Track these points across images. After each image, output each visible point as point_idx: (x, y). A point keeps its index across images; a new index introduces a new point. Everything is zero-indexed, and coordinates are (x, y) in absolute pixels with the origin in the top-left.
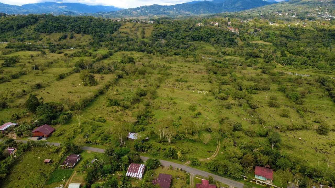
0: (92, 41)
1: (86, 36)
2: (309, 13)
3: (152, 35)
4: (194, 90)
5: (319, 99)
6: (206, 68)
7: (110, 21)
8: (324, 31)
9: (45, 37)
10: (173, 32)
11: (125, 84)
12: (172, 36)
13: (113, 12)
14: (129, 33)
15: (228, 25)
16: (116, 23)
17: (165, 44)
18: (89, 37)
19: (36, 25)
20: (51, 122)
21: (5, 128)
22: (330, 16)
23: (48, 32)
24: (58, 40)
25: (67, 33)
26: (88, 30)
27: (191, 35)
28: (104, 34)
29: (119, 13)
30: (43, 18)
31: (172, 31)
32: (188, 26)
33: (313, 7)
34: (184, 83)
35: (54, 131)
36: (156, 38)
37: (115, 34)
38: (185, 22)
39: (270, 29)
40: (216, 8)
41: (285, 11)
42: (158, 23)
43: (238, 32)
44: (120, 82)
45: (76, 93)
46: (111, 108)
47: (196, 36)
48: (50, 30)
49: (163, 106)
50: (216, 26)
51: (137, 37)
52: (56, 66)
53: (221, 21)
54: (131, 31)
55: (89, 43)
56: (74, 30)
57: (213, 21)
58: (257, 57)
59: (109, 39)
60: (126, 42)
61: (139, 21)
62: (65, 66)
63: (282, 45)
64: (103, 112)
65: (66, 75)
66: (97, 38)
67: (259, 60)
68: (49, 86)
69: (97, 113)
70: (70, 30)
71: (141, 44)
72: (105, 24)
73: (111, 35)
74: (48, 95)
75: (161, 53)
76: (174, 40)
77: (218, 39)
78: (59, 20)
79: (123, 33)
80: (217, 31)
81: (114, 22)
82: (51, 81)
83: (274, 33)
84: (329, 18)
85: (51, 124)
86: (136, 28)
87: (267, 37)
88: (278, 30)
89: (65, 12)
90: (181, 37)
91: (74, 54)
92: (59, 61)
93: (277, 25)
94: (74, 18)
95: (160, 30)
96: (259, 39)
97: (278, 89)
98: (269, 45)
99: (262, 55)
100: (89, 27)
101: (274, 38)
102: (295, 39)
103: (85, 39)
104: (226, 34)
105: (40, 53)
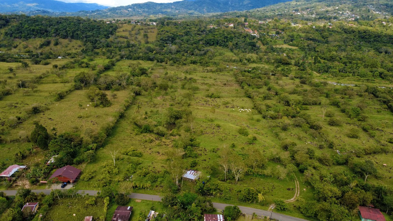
0: (84, 48)
1: (74, 41)
2: (330, 11)
3: (159, 40)
4: (233, 107)
5: (378, 113)
6: (235, 79)
7: (103, 23)
8: (353, 32)
9: (21, 43)
10: (182, 36)
11: (146, 103)
12: (182, 40)
13: (98, 10)
14: (129, 38)
15: (245, 27)
16: (111, 25)
17: (176, 50)
18: (79, 42)
19: (6, 28)
20: (73, 161)
21: (11, 173)
22: (353, 16)
23: (24, 38)
24: (39, 48)
25: (50, 38)
26: (77, 34)
27: (204, 39)
28: (97, 39)
29: (106, 13)
30: (15, 20)
31: (182, 34)
32: (200, 28)
33: (332, 5)
34: (218, 100)
35: (81, 173)
36: (163, 43)
37: (111, 38)
38: (195, 23)
39: (293, 31)
40: (221, 6)
41: (303, 10)
42: (163, 24)
43: (258, 35)
44: (138, 101)
45: (87, 117)
46: (142, 136)
47: (210, 40)
48: (26, 34)
49: (205, 130)
50: (232, 28)
51: (140, 42)
52: (46, 82)
53: (236, 21)
54: (130, 35)
55: (81, 51)
56: (59, 34)
57: (227, 22)
58: (288, 64)
59: (105, 45)
60: (128, 49)
61: (138, 22)
62: (59, 82)
63: (310, 49)
64: (134, 142)
65: (65, 94)
66: (89, 44)
67: (291, 67)
68: (48, 109)
69: (126, 144)
70: (53, 35)
71: (146, 51)
72: (97, 27)
73: (107, 40)
74: (52, 122)
75: (175, 61)
76: (186, 45)
77: (237, 44)
78: (37, 21)
79: (121, 37)
80: (234, 34)
81: (109, 24)
82: (49, 102)
83: (298, 35)
84: (353, 17)
85: (73, 164)
86: (137, 31)
87: (292, 41)
88: (303, 33)
89: (37, 11)
90: (193, 42)
91: (66, 66)
92: (49, 74)
93: (300, 26)
94: (57, 19)
95: (167, 33)
96: (283, 42)
97: (330, 103)
98: (295, 49)
99: (293, 62)
100: (78, 30)
101: (299, 41)
102: (323, 42)
103: (74, 45)
104: (245, 37)
105: (20, 64)
